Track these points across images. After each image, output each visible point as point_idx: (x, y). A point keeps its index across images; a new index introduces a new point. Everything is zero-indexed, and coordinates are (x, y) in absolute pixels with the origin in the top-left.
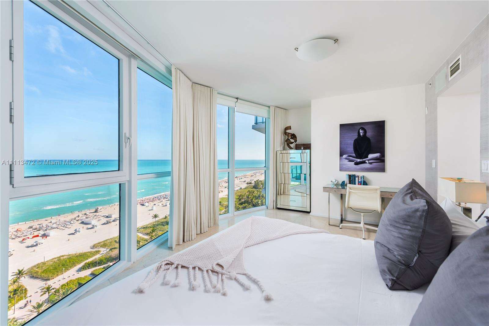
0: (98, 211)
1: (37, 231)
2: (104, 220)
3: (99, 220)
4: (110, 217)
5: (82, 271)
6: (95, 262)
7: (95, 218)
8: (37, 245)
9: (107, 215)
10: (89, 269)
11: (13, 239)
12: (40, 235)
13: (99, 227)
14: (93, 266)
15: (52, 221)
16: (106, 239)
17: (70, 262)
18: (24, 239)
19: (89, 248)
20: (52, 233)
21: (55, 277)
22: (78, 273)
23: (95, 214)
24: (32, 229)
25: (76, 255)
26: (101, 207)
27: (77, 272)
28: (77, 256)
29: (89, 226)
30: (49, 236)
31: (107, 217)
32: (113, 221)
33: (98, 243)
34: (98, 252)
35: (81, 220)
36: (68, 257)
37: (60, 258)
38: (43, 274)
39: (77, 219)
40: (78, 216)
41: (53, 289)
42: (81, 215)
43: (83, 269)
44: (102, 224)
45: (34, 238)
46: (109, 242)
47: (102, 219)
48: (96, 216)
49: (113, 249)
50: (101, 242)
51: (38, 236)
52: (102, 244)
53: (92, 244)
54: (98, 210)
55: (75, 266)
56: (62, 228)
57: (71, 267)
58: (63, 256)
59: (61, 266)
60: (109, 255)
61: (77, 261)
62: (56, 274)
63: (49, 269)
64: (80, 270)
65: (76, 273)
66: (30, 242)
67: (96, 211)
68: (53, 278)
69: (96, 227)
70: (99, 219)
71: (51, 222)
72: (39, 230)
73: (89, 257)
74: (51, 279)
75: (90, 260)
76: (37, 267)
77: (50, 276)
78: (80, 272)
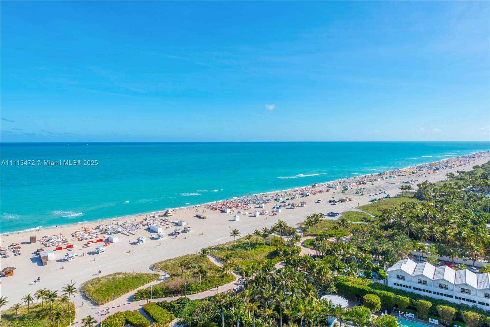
0: (168, 215)
1: (103, 233)
2: (172, 229)
3: (167, 228)
4: (180, 226)
5: (134, 301)
6: (149, 292)
7: (163, 224)
8: (97, 253)
9: (177, 222)
10: (142, 300)
11: (79, 240)
12: (104, 240)
13: (165, 238)
14: (147, 297)
15: (119, 223)
16: (169, 259)
17: (124, 284)
18: (88, 242)
19: (148, 267)
20: (115, 239)
21: (105, 303)
22: (129, 303)
23: (164, 218)
24: (98, 230)
25: (132, 275)
26: (172, 210)
27: (128, 301)
28: (132, 278)
29: (155, 235)
30: (112, 242)
31: (177, 225)
32: (182, 232)
33: (160, 263)
34: (156, 276)
35: (148, 225)
36: (124, 276)
37: (115, 275)
38: (94, 295)
39: (145, 222)
40: (146, 219)
41: (95, 322)
42: (148, 218)
43: (135, 298)
44: (169, 234)
45: (98, 242)
46: (172, 264)
47: (170, 227)
48: (164, 222)
49: (174, 275)
50: (162, 262)
51: (101, 240)
52: (163, 264)
53: (152, 263)
54: (168, 213)
55: (128, 291)
56: (126, 233)
57: (123, 292)
58: (119, 274)
59: (113, 288)
60: (167, 284)
61: (131, 284)
62: (106, 299)
63: (102, 289)
64: (131, 299)
65: (126, 303)
66: (92, 247)
67: (165, 215)
68: (103, 304)
69: (162, 238)
70: (167, 226)
71: (117, 224)
72: (105, 233)
73: (146, 282)
74: (101, 304)
75: (145, 287)
76: (92, 283)
77: (100, 299)
78: (132, 301)
